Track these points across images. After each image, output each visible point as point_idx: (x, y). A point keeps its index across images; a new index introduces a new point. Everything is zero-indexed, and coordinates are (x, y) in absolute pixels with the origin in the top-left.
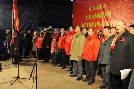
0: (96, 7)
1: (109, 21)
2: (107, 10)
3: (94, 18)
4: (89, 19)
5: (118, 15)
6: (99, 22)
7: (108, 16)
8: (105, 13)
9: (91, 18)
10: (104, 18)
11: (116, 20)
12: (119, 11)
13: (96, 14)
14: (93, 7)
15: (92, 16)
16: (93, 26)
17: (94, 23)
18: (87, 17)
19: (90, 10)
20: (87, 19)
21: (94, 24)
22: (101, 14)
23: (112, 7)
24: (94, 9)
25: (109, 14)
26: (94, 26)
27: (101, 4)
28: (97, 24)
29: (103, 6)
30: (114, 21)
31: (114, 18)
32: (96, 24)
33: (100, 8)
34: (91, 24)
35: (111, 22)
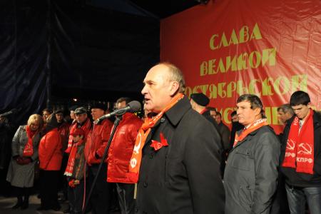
0: (228, 38)
1: (271, 79)
2: (262, 44)
3: (223, 70)
4: (210, 73)
5: (296, 62)
6: (240, 82)
7: (266, 65)
8: (258, 54)
9: (215, 69)
10: (254, 70)
11: (293, 74)
12: (301, 47)
13: (228, 59)
14: (221, 36)
15: (217, 64)
16: (220, 94)
17: (224, 84)
18: (202, 66)
19: (212, 47)
20: (202, 74)
21: (225, 88)
22: (244, 58)
23: (278, 36)
24: (224, 42)
25: (267, 57)
26: (223, 95)
27: (243, 29)
28: (233, 88)
29: (251, 32)
30: (286, 79)
31: (285, 70)
32: (229, 87)
33: (242, 41)
34: (214, 87)
35: (278, 81)
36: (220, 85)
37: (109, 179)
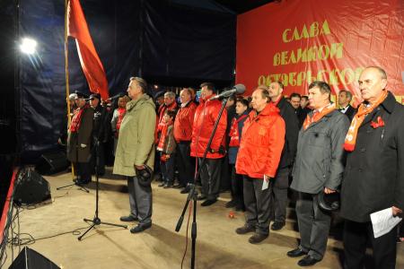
0: (300, 32)
1: (337, 70)
2: (331, 39)
3: (294, 61)
4: (283, 63)
5: (361, 55)
6: (309, 73)
7: (334, 57)
8: (327, 47)
9: (287, 60)
10: (323, 62)
11: (357, 66)
12: (365, 42)
13: (299, 51)
14: (293, 31)
15: (289, 55)
16: (291, 83)
17: (295, 74)
18: (275, 58)
19: (285, 40)
20: (275, 64)
21: (295, 78)
22: (313, 51)
23: (345, 32)
24: (296, 36)
25: (336, 50)
26: (294, 83)
27: (313, 25)
28: (302, 77)
29: (320, 28)
30: (350, 70)
31: (351, 62)
32: (299, 76)
33: (312, 35)
34: (286, 76)
35: (344, 72)
36: (291, 75)
37: (192, 154)
